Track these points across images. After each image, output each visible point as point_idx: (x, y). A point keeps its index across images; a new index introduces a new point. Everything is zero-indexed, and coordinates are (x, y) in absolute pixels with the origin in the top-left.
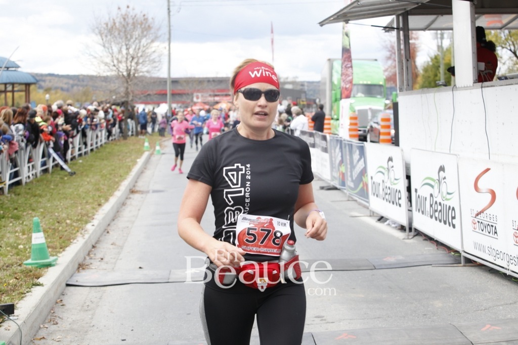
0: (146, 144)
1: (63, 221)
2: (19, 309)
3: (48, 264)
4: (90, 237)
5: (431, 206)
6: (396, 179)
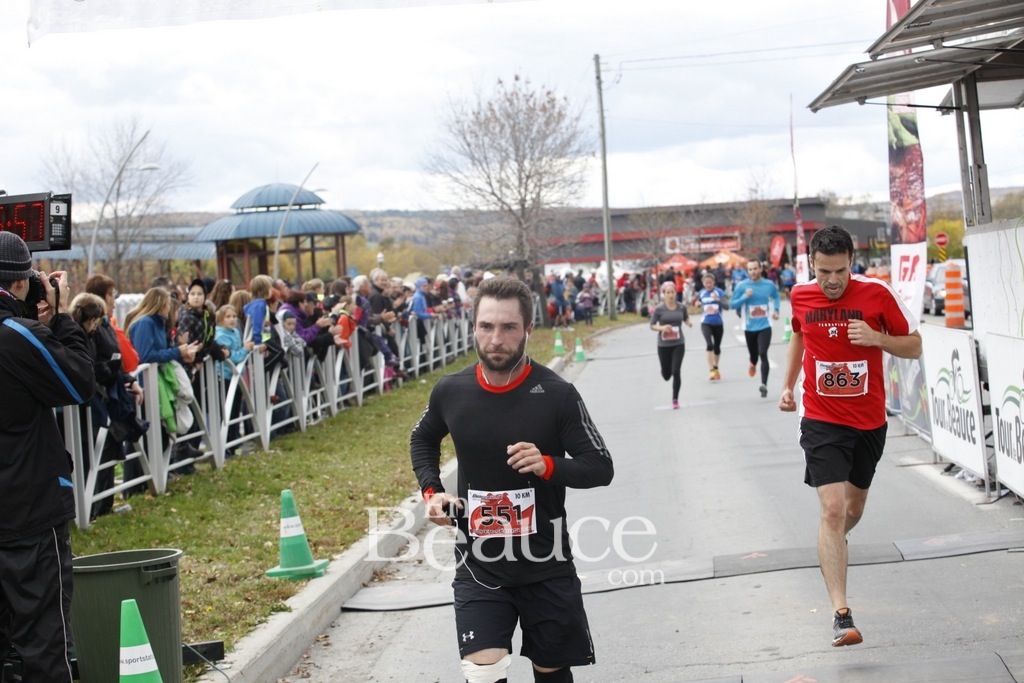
0: (558, 343)
1: (361, 495)
2: (238, 652)
3: (309, 572)
5: (1018, 438)
6: (966, 392)
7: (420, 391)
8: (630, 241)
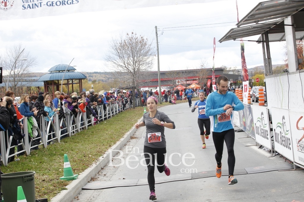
0: (145, 111)
1: (87, 156)
3: (72, 178)
4: (100, 164)
5: (281, 138)
6: (265, 125)
7: (104, 125)
8: (166, 81)
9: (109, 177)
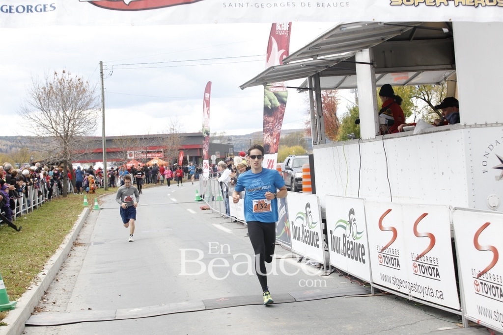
0: (85, 200)
1: (16, 271)
3: (9, 307)
4: (42, 284)
5: (344, 245)
6: (313, 223)
7: (25, 223)
8: (113, 152)
9: (63, 306)
